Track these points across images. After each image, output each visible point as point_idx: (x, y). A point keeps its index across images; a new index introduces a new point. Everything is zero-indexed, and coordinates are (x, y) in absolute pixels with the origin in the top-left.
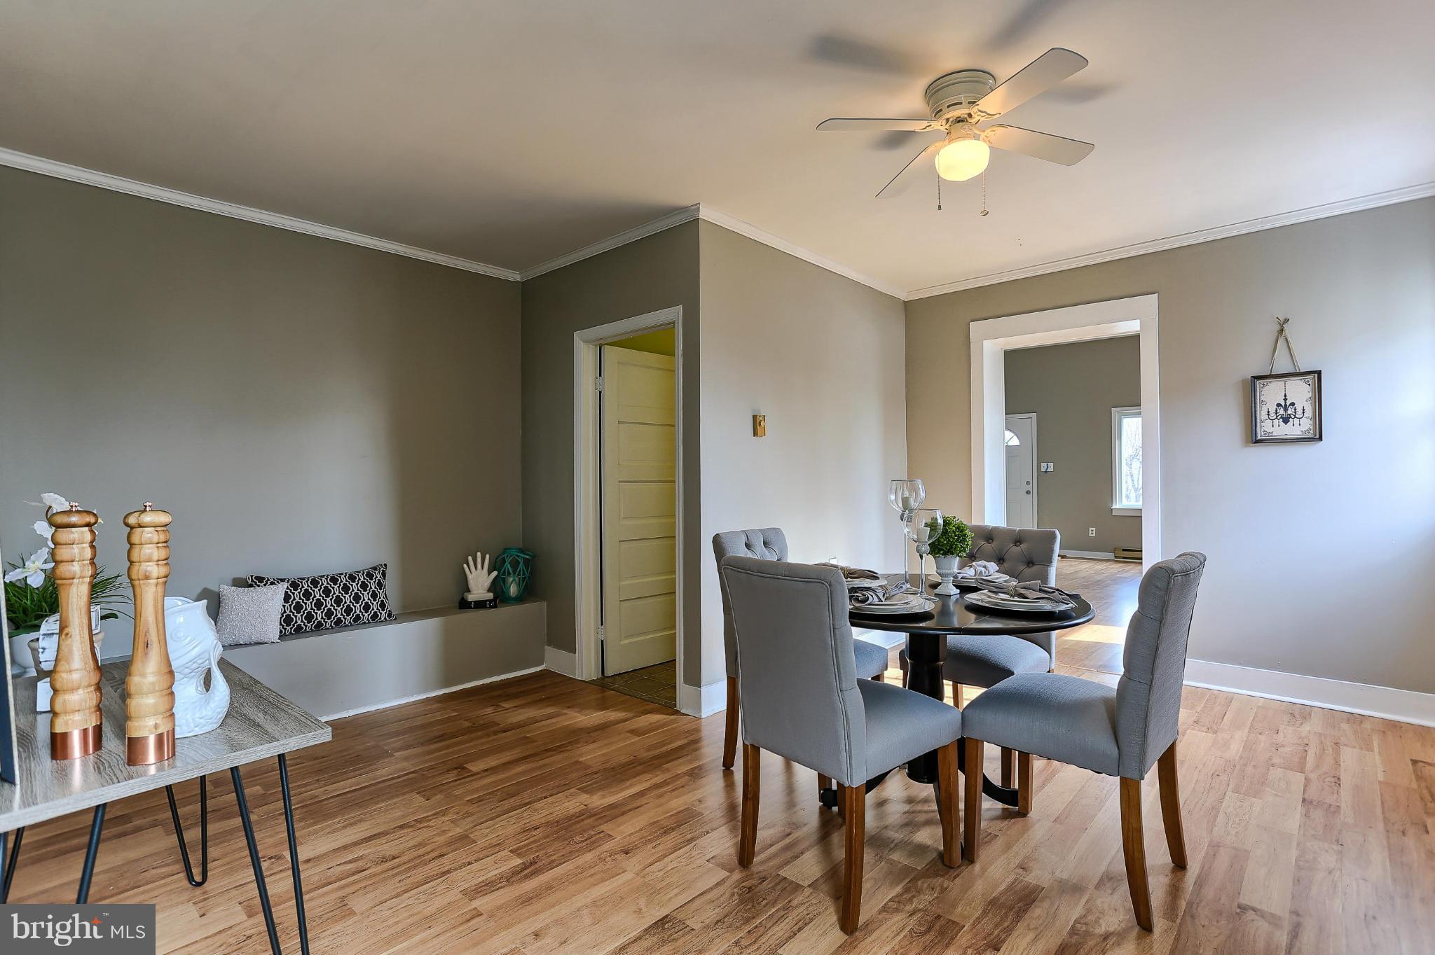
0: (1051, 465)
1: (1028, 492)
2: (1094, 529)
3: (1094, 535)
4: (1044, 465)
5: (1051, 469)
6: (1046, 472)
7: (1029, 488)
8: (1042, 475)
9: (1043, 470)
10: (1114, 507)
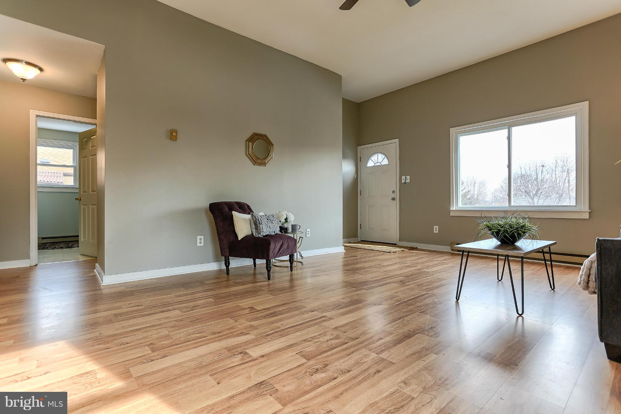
0: (408, 177)
1: (393, 199)
2: (437, 227)
3: (437, 232)
4: (403, 177)
5: (408, 181)
6: (405, 183)
7: (393, 196)
8: (403, 186)
9: (403, 181)
10: (451, 209)
